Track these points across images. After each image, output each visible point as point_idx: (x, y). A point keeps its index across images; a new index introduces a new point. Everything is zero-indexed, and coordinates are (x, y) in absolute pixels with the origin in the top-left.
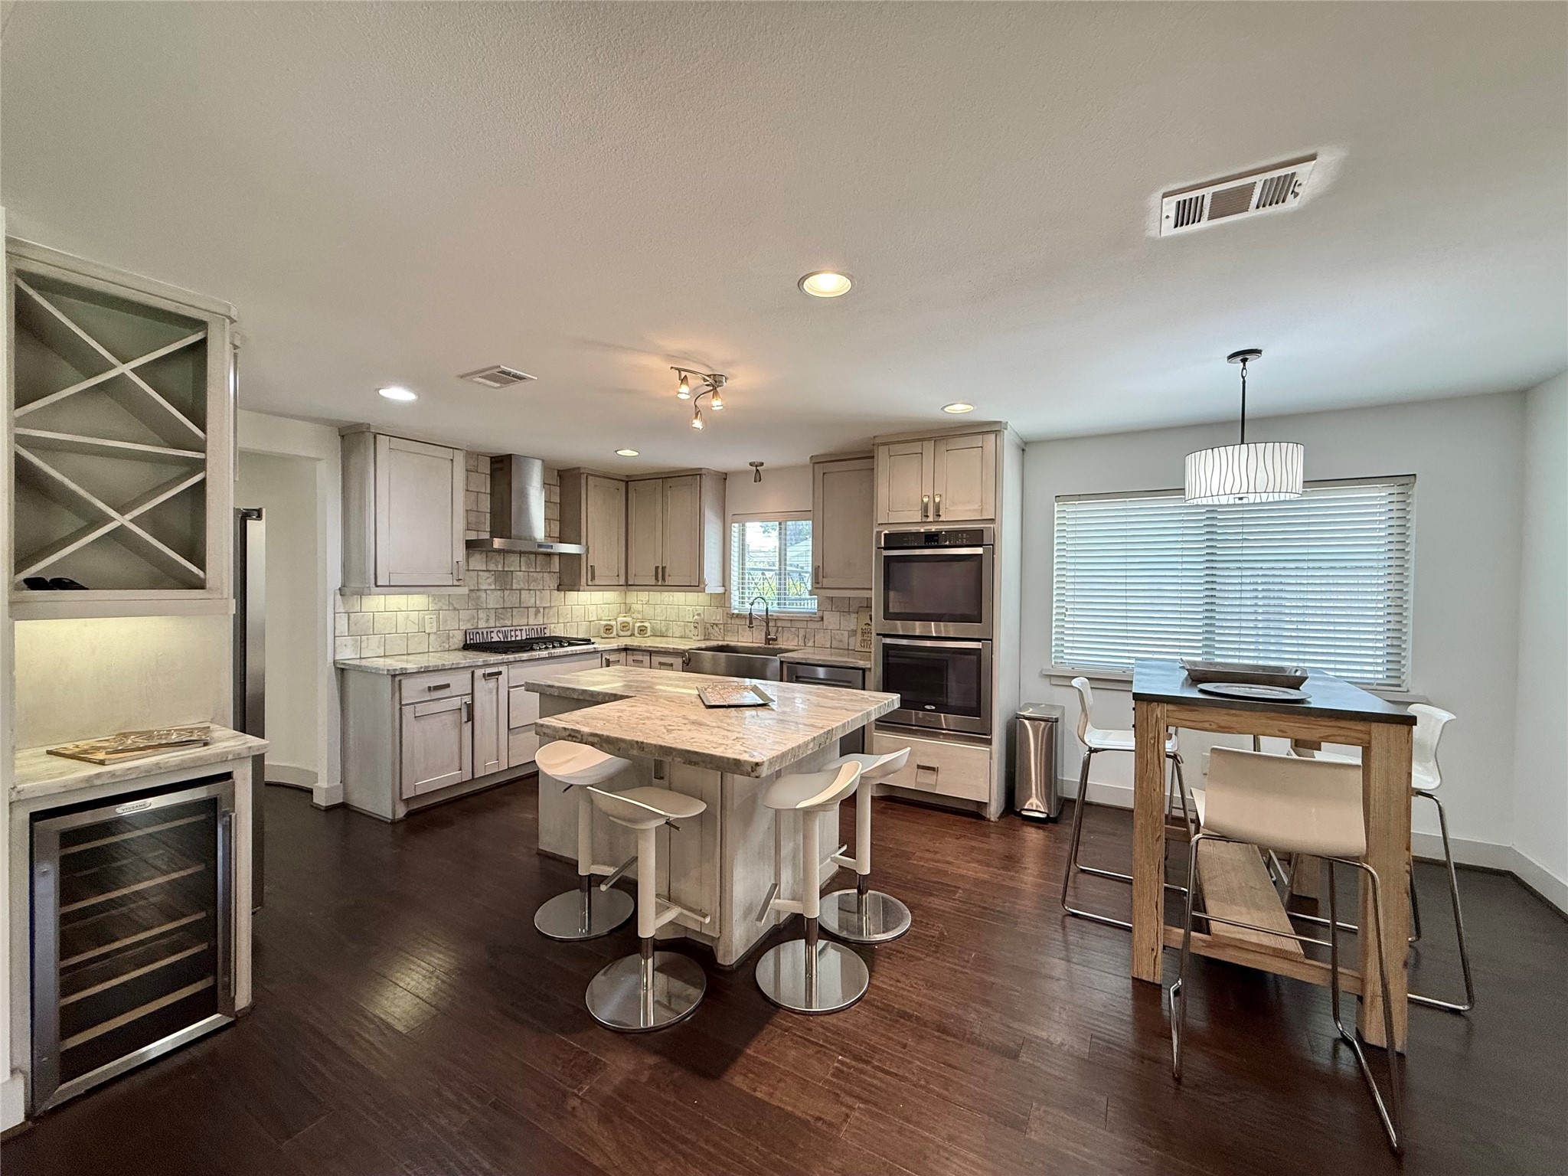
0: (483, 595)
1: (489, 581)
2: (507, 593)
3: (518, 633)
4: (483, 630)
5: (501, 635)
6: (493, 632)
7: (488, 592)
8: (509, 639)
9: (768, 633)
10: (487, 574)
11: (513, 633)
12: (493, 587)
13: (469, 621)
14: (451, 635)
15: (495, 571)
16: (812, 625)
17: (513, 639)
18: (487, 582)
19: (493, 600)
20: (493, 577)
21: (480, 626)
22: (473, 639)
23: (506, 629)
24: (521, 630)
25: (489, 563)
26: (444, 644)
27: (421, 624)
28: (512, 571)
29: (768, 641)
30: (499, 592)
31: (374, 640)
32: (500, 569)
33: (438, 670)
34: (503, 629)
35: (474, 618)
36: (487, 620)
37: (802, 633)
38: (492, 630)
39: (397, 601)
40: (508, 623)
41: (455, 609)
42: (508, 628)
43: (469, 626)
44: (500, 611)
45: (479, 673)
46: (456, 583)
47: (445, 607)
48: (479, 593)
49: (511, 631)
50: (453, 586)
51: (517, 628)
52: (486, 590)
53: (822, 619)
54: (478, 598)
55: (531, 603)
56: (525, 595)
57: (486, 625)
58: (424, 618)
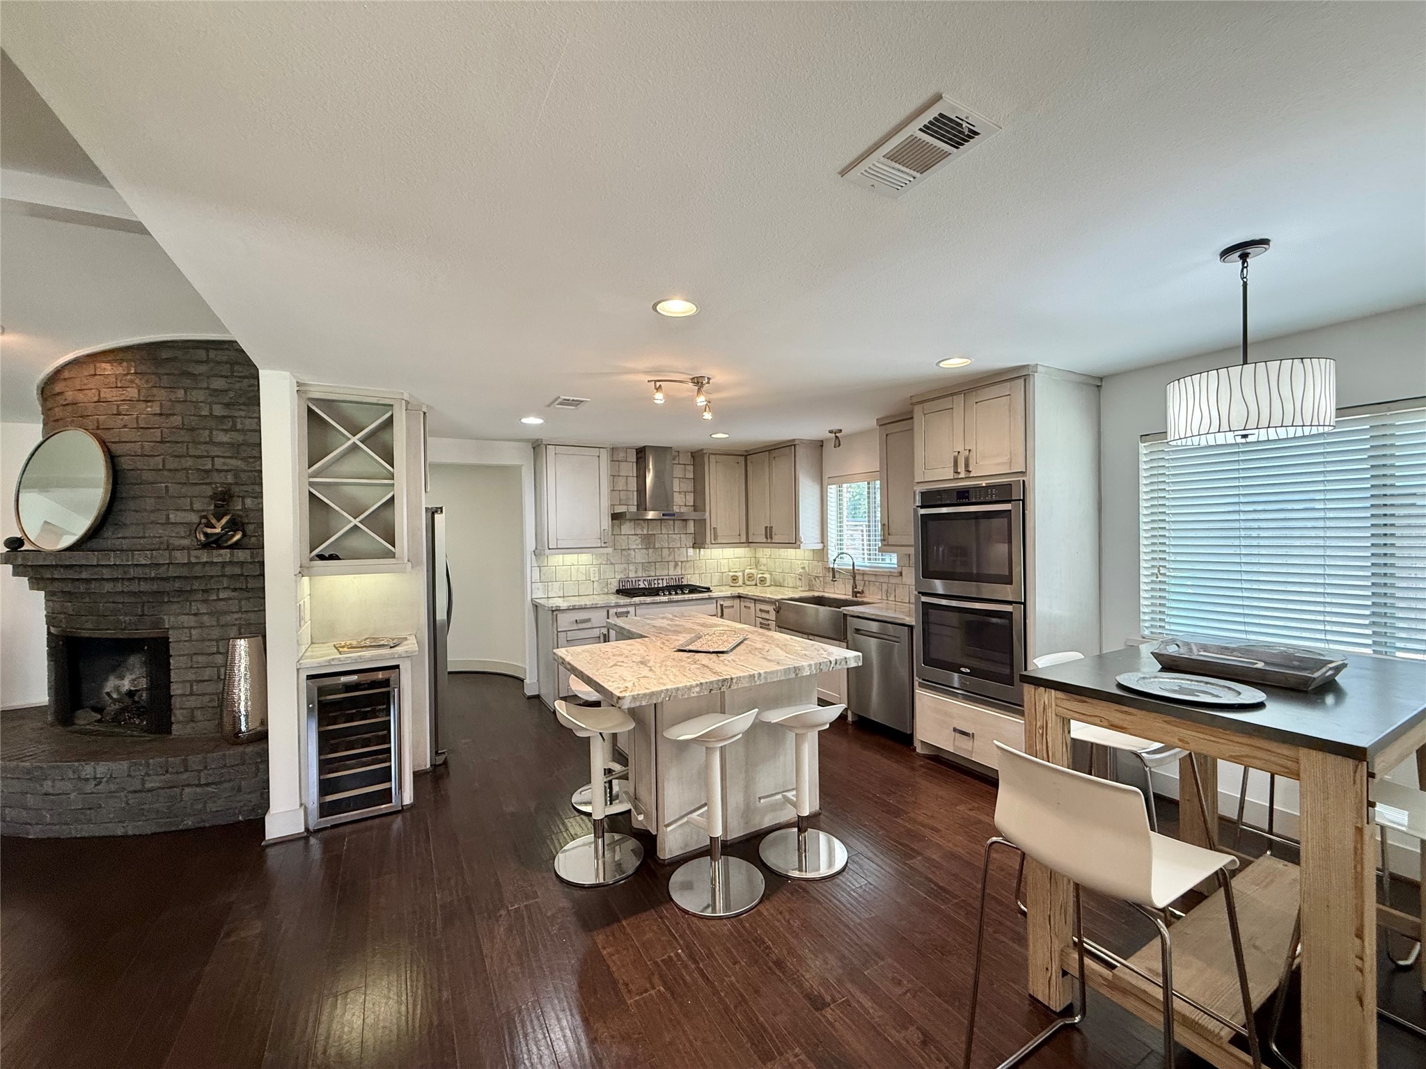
0: (632, 552)
1: (637, 542)
2: (651, 551)
3: (660, 581)
4: (632, 579)
5: (646, 583)
7: (636, 550)
8: (653, 586)
9: (855, 586)
10: (635, 537)
11: (656, 582)
12: (640, 547)
13: (622, 572)
14: (609, 582)
15: (643, 534)
16: (893, 580)
17: (656, 586)
18: (635, 543)
19: (640, 556)
20: (640, 539)
21: (630, 576)
22: (626, 585)
23: (650, 578)
24: (662, 579)
25: (636, 529)
26: (604, 589)
27: (587, 574)
28: (655, 535)
29: (855, 594)
30: (645, 550)
31: (556, 585)
32: (645, 532)
33: (585, 608)
34: (648, 578)
35: (625, 569)
36: (636, 572)
37: (885, 587)
38: (639, 579)
39: (571, 558)
40: (653, 574)
41: (612, 564)
42: (652, 578)
43: (623, 576)
44: (646, 565)
45: (612, 611)
46: (603, 545)
47: (604, 562)
48: (629, 552)
49: (654, 580)
50: (601, 547)
51: (659, 577)
52: (634, 549)
53: (901, 574)
54: (629, 555)
55: (671, 558)
56: (666, 552)
57: (635, 575)
58: (589, 571)
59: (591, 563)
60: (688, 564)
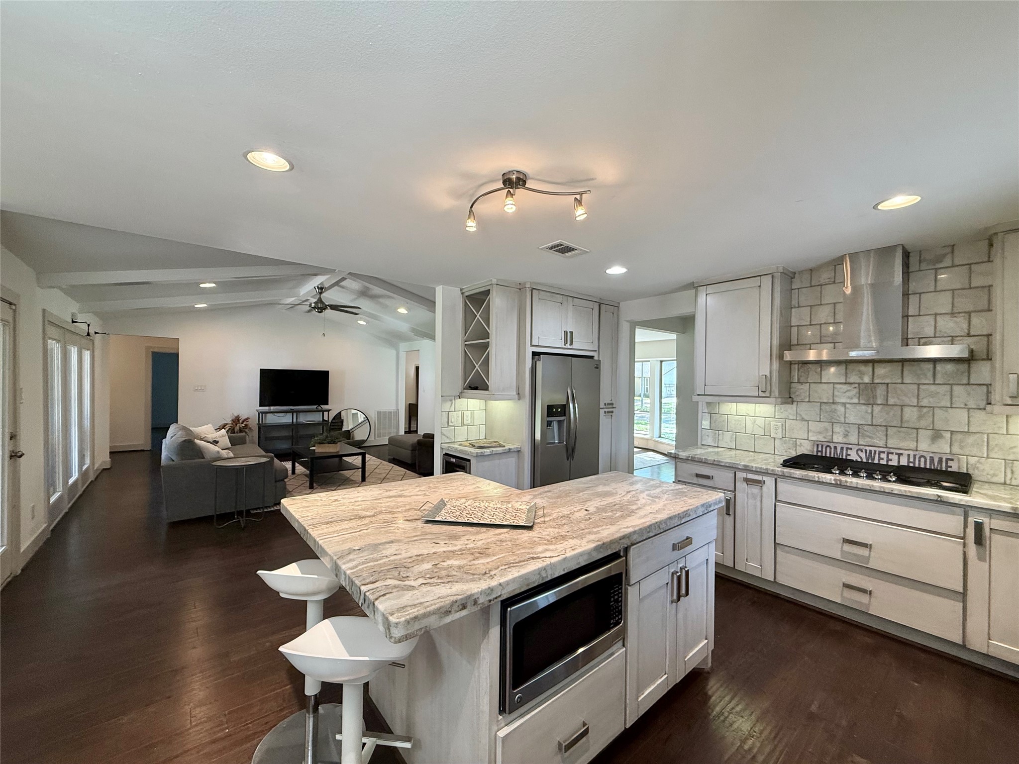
0: (841, 409)
1: (848, 394)
2: (877, 409)
4: (836, 445)
5: (863, 455)
6: (851, 449)
7: (848, 406)
8: (876, 461)
10: (845, 387)
11: (884, 456)
12: (856, 400)
13: (820, 433)
14: (798, 443)
15: (859, 384)
17: (884, 462)
18: (846, 395)
19: (856, 414)
20: (857, 390)
21: (835, 440)
22: (822, 452)
23: (873, 449)
24: (899, 455)
25: (848, 375)
26: (791, 451)
27: (766, 429)
28: (888, 384)
30: (864, 407)
31: (728, 435)
32: (867, 380)
34: (868, 449)
35: (827, 430)
36: (846, 436)
38: (850, 446)
40: (882, 443)
41: (803, 420)
42: (878, 449)
43: (821, 438)
44: (866, 428)
45: (741, 475)
46: (761, 394)
47: (791, 417)
48: (834, 406)
49: (880, 452)
50: (759, 397)
51: (892, 450)
52: (844, 404)
54: (835, 411)
55: (923, 423)
56: (910, 414)
57: (845, 440)
58: (769, 424)
59: (773, 416)
60: (971, 439)
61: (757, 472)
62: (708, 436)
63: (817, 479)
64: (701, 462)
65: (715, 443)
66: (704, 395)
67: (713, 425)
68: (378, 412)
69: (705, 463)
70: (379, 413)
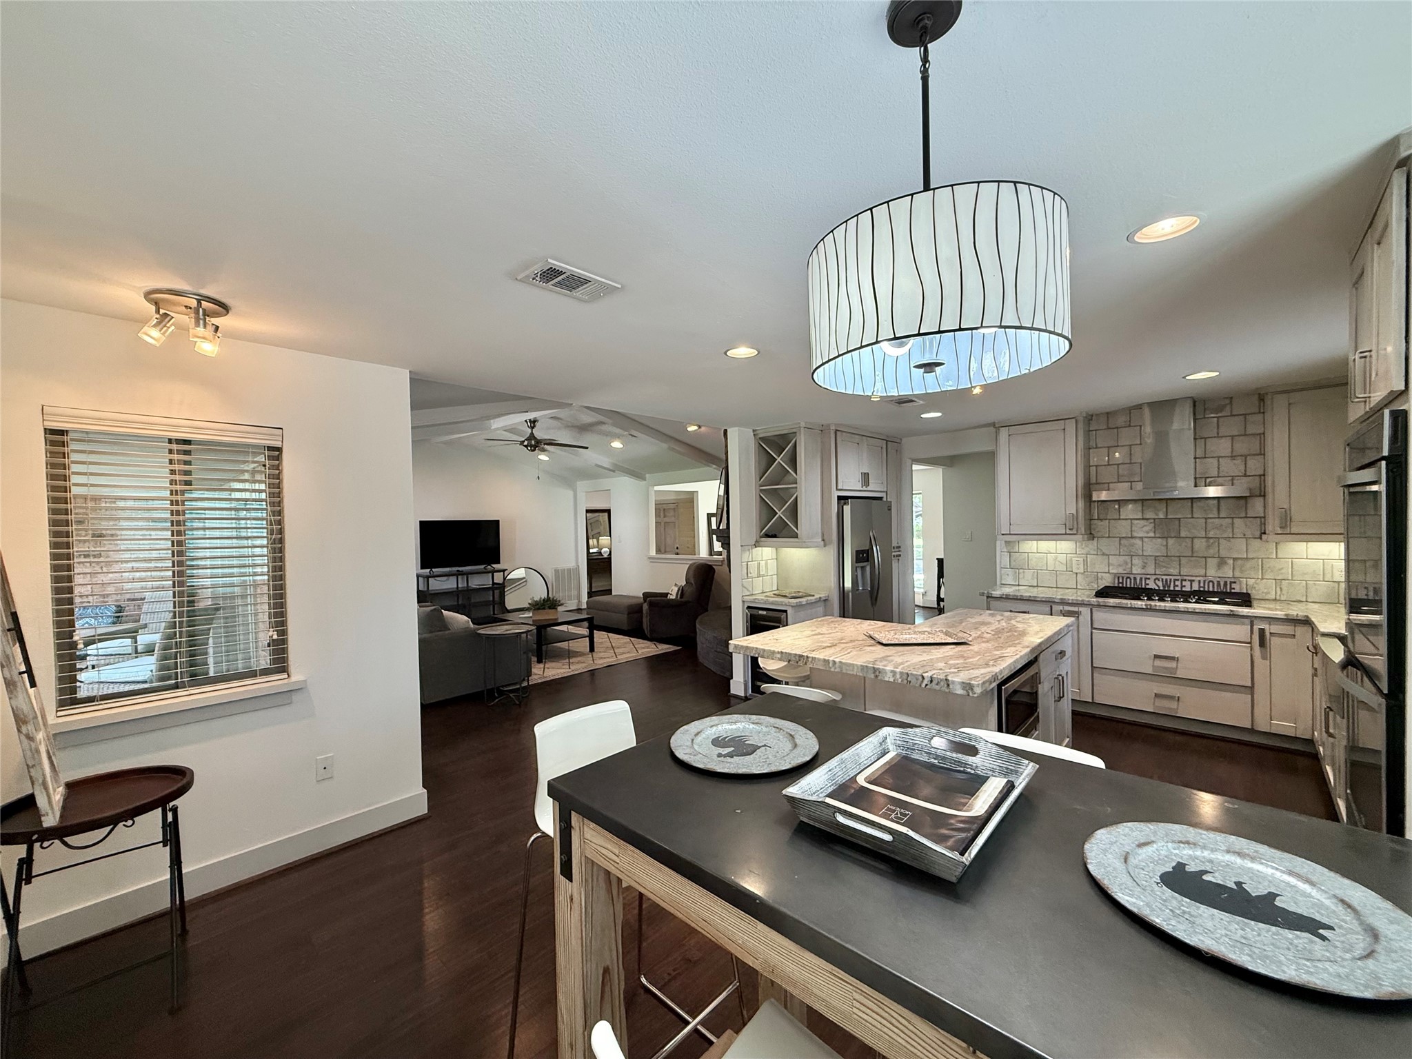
0: (1139, 542)
1: (1146, 529)
2: (1171, 541)
3: (1187, 584)
4: (1136, 576)
5: (1160, 584)
6: (1149, 579)
7: (1145, 540)
8: (1172, 588)
10: (1142, 523)
11: (1178, 583)
12: (1152, 534)
13: (1120, 565)
14: (1100, 577)
15: (1154, 519)
17: (1178, 589)
18: (1143, 529)
19: (1152, 547)
20: (1153, 525)
21: (1134, 572)
22: (1122, 583)
23: (1168, 577)
24: (1191, 581)
25: (1145, 512)
26: (1093, 584)
27: (1068, 565)
28: (1180, 519)
30: (1159, 540)
31: (1029, 574)
32: (1161, 516)
34: (1164, 577)
35: (1126, 563)
36: (1144, 567)
38: (1148, 576)
39: (1046, 545)
40: (1175, 572)
41: (1103, 554)
42: (1173, 578)
43: (1121, 570)
44: (1162, 559)
46: (1068, 532)
47: (1092, 552)
48: (1132, 541)
49: (1175, 580)
50: (1066, 534)
51: (1185, 578)
52: (1142, 538)
54: (1133, 545)
55: (1211, 552)
56: (1200, 544)
57: (1143, 571)
58: (1071, 560)
59: (1075, 552)
60: (1249, 564)
61: (1074, 604)
62: (1008, 575)
63: (1129, 606)
64: (1017, 599)
65: (1015, 581)
66: (1010, 534)
67: (1013, 563)
68: (555, 570)
69: (1020, 599)
70: (557, 571)
